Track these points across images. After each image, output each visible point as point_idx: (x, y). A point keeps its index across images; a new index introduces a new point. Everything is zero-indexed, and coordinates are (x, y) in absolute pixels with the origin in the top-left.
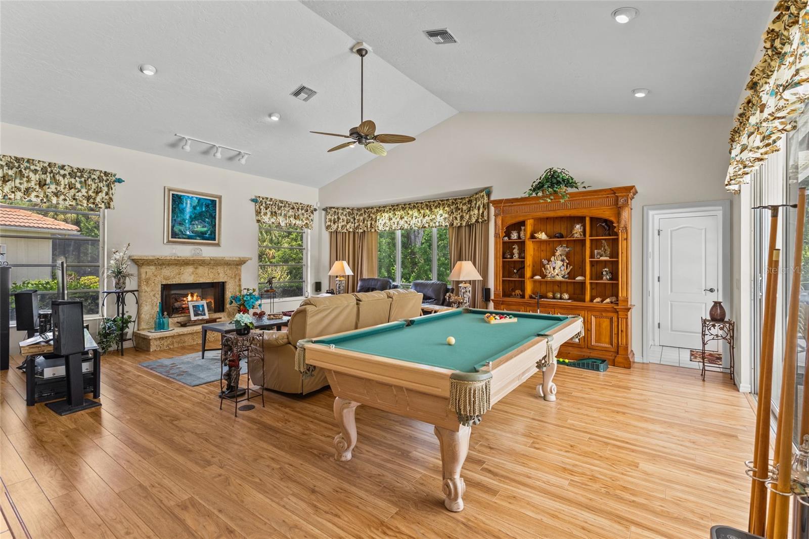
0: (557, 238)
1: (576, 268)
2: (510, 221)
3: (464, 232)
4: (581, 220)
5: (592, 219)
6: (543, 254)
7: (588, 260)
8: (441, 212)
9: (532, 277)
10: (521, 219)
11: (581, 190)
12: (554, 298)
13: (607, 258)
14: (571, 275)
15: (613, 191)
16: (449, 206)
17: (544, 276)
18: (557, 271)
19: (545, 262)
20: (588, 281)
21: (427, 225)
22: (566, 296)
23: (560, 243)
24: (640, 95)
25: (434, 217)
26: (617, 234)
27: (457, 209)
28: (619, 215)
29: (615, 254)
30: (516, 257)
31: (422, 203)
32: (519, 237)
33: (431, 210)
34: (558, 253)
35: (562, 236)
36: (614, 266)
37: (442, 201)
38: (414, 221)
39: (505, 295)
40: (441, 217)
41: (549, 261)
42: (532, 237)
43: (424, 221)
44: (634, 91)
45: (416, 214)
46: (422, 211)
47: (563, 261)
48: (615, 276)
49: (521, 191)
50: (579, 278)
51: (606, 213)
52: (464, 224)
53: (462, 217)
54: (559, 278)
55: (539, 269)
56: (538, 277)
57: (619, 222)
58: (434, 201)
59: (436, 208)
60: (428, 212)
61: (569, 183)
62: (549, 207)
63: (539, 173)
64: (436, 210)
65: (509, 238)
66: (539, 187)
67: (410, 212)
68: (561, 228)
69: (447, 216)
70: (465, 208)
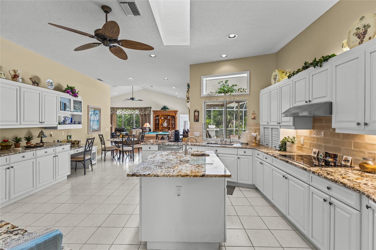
0: (165, 118)
1: (169, 124)
2: (157, 115)
3: (144, 116)
4: (170, 116)
5: (171, 115)
6: (162, 122)
7: (171, 123)
8: (137, 111)
9: (160, 126)
10: (159, 115)
11: (170, 110)
12: (165, 130)
13: (174, 123)
14: (168, 126)
15: (175, 111)
16: (139, 109)
17: (163, 126)
18: (165, 125)
19: (163, 123)
20: (171, 127)
21: (133, 114)
22: (167, 130)
23: (166, 120)
24: (179, 97)
25: (135, 112)
26: (175, 118)
27: (142, 110)
28: (176, 115)
29: (175, 122)
30: (157, 122)
31: (131, 108)
32: (158, 118)
33: (134, 110)
34: (165, 121)
35: (166, 118)
36: (175, 124)
37: (137, 108)
38: (129, 112)
39: (155, 130)
40: (137, 112)
41: (164, 123)
42: (161, 118)
43: (132, 113)
44: (178, 96)
45: (130, 111)
46: (132, 110)
47: (166, 123)
48: (175, 126)
49: (159, 109)
50: (169, 126)
51: (174, 115)
52: (143, 114)
53: (143, 112)
54: (166, 126)
55: (162, 124)
56: (162, 126)
57: (176, 116)
58: (135, 108)
59: (136, 109)
60: (133, 110)
61: (168, 109)
62: (165, 113)
63: (162, 106)
64: (135, 110)
65: (156, 118)
66: (162, 109)
67: (128, 110)
68: (166, 117)
69: (139, 112)
70: (144, 110)
